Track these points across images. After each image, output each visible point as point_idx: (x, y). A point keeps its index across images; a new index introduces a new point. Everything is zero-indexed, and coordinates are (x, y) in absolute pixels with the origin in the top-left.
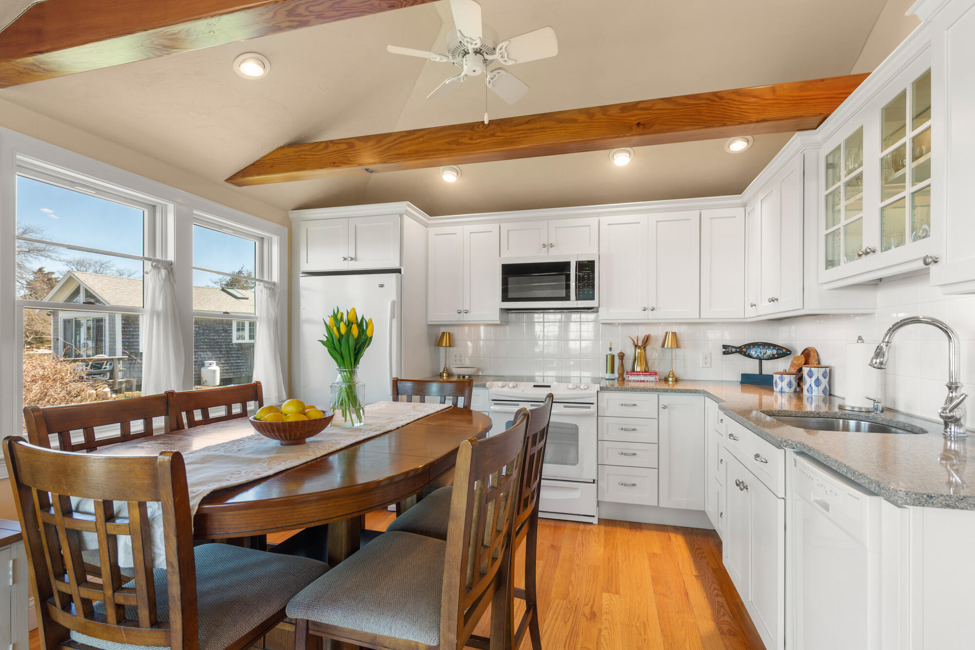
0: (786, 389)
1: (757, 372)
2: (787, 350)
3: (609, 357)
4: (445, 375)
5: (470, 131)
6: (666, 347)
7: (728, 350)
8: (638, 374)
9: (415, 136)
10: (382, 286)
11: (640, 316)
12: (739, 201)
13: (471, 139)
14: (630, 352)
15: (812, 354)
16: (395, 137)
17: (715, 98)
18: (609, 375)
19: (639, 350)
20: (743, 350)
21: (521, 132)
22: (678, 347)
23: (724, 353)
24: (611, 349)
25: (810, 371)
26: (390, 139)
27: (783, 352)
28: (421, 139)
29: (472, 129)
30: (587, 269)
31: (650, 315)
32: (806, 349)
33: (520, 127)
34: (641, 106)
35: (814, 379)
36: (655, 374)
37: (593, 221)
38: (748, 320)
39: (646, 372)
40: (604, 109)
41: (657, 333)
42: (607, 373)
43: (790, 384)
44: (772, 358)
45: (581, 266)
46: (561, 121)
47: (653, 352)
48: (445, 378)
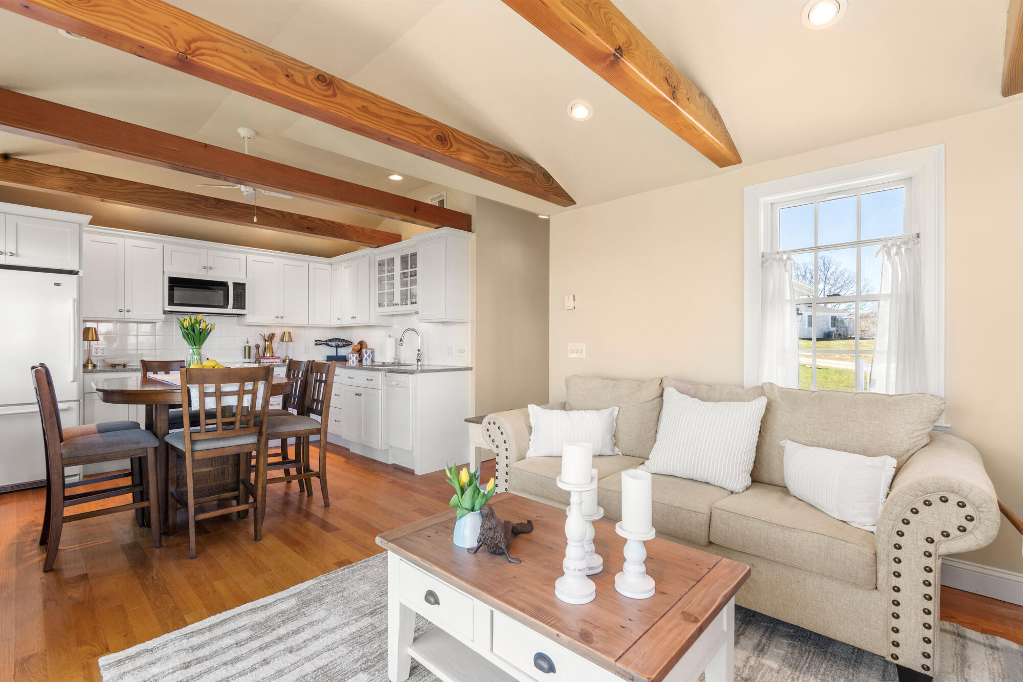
0: (355, 360)
1: (335, 355)
2: (350, 342)
3: (247, 348)
4: (90, 365)
5: (205, 201)
6: (284, 340)
7: (318, 343)
8: (268, 358)
9: (159, 191)
10: (58, 284)
11: (275, 321)
12: (328, 261)
13: (206, 206)
14: (261, 343)
15: (364, 343)
16: (140, 187)
17: (341, 225)
18: (247, 360)
19: (268, 343)
20: (327, 343)
21: (241, 212)
22: (291, 341)
23: (316, 345)
24: (248, 342)
25: (366, 351)
26: (134, 186)
27: (348, 343)
28: (164, 195)
29: (207, 201)
30: (240, 288)
31: (280, 320)
32: (360, 342)
33: (241, 209)
34: (309, 219)
35: (368, 354)
36: (279, 357)
37: (243, 256)
38: (332, 326)
39: (272, 356)
40: (291, 215)
41: (278, 333)
42: (245, 358)
43: (356, 358)
44: (343, 346)
45: (236, 285)
46: (267, 214)
47: (276, 344)
48: (90, 368)
